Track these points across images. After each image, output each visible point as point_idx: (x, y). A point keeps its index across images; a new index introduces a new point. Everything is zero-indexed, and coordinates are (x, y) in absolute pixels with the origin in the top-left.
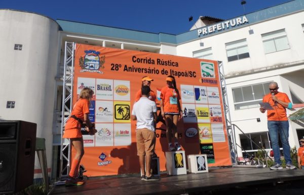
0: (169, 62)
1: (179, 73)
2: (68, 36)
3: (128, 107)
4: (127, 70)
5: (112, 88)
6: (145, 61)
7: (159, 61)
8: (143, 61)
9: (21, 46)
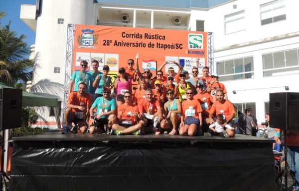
0: (156, 36)
1: (165, 45)
2: (102, 7)
3: (116, 76)
4: (117, 45)
5: (103, 60)
6: (134, 36)
7: (146, 36)
8: (131, 36)
9: (63, 20)
